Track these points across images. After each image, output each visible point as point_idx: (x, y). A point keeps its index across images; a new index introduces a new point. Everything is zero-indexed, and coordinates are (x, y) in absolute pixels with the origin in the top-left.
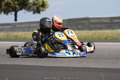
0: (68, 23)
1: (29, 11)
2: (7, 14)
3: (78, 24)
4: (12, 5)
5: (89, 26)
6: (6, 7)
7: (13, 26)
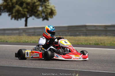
0: (68, 29)
1: (38, 18)
2: (17, 20)
3: (77, 31)
4: (22, 12)
5: (86, 33)
6: (17, 14)
7: (24, 31)
